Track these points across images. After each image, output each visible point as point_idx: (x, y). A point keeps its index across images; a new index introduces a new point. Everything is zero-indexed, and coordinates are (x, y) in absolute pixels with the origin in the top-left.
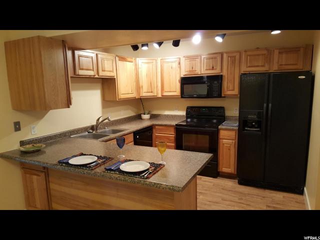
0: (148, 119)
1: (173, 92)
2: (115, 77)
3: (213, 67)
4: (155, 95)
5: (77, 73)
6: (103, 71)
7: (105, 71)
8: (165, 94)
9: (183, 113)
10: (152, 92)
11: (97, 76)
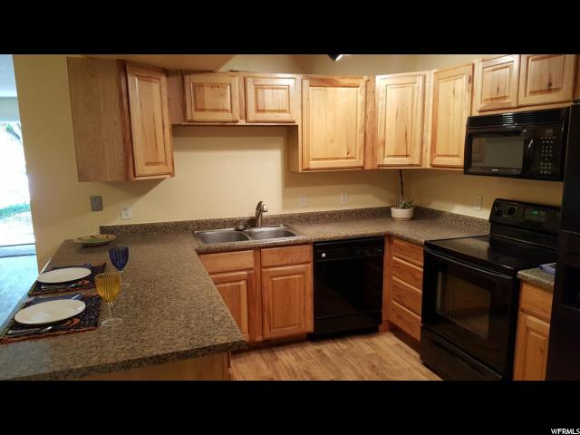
0: (403, 220)
1: (453, 156)
2: (298, 123)
3: (550, 84)
4: (417, 162)
5: (189, 118)
6: (258, 111)
7: (264, 111)
8: (439, 161)
9: (484, 214)
10: (407, 156)
11: (242, 122)
